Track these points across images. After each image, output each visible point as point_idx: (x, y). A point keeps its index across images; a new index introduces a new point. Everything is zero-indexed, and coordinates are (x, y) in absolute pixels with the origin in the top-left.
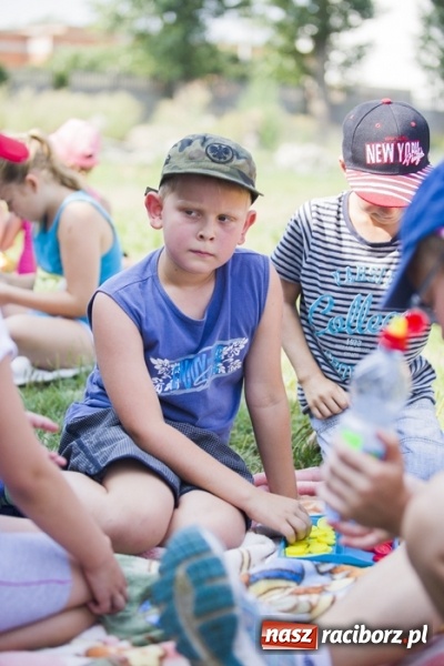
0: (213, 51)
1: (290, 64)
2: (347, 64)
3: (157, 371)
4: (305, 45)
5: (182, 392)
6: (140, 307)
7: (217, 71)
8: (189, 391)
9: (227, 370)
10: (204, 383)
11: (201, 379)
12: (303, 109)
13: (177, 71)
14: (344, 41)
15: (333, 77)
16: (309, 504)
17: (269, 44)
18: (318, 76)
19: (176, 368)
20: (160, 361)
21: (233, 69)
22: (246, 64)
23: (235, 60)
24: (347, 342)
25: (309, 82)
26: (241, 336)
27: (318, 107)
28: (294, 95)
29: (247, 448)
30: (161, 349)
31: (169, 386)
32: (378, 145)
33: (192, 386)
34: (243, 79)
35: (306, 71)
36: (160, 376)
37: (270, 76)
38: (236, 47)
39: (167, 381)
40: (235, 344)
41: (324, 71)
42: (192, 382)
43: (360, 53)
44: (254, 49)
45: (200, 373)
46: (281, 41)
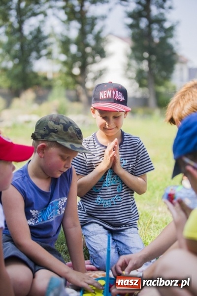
0: (36, 75)
1: (70, 79)
2: (95, 79)
3: (33, 216)
4: (76, 71)
5: (43, 222)
6: (24, 188)
7: (38, 84)
8: (46, 221)
9: (60, 212)
10: (52, 218)
11: (51, 216)
12: (77, 99)
13: (20, 85)
14: (93, 68)
15: (89, 85)
16: (91, 274)
17: (61, 71)
18: (83, 84)
19: (40, 214)
20: (34, 211)
21: (45, 83)
22: (51, 81)
23: (46, 79)
24: (107, 191)
25: (79, 88)
26: (64, 197)
27: (83, 98)
28: (72, 93)
29: (62, 251)
30: (35, 206)
31: (38, 221)
32: (105, 92)
33: (47, 219)
34: (50, 88)
35: (77, 82)
36: (33, 218)
37: (62, 85)
38: (46, 73)
39: (36, 220)
40: (62, 200)
41: (85, 83)
42: (47, 217)
43: (101, 73)
44: (54, 74)
45: (50, 213)
46: (65, 69)
